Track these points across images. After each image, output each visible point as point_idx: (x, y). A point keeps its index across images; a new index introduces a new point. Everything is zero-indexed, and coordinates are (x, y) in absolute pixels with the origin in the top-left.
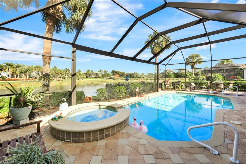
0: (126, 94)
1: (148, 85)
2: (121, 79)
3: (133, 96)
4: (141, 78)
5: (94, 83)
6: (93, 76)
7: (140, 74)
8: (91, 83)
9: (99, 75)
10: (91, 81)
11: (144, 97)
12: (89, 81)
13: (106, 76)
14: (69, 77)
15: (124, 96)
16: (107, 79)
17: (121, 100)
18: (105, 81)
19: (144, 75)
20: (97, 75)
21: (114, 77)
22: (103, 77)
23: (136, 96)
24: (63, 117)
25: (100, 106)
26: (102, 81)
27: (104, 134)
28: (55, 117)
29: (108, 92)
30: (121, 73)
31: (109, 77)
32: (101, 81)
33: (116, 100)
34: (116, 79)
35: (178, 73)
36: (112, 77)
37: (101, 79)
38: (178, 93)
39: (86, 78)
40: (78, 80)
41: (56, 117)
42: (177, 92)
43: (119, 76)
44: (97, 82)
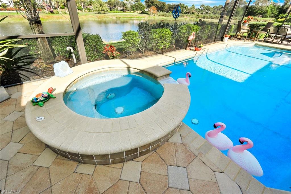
0: (170, 43)
1: (210, 27)
2: (159, 14)
3: (181, 48)
4: (189, 14)
5: (120, 19)
6: (119, 8)
7: (189, 7)
8: (117, 19)
9: (127, 6)
10: (117, 17)
11: (201, 51)
12: (114, 16)
13: (137, 8)
14: (87, 8)
15: (168, 46)
16: (139, 14)
17: (163, 54)
18: (137, 17)
19: (195, 9)
20: (125, 7)
21: (149, 11)
22: (133, 10)
23: (187, 48)
24: (55, 98)
25: (129, 68)
26: (132, 17)
27: (137, 152)
28: (37, 99)
29: (141, 38)
30: (160, 4)
31: (141, 10)
32: (130, 16)
33: (153, 53)
34: (151, 14)
35: (253, 7)
36: (146, 10)
37: (130, 13)
39: (109, 10)
40: (98, 13)
41: (39, 100)
42: (255, 44)
43: (156, 9)
44: (124, 18)
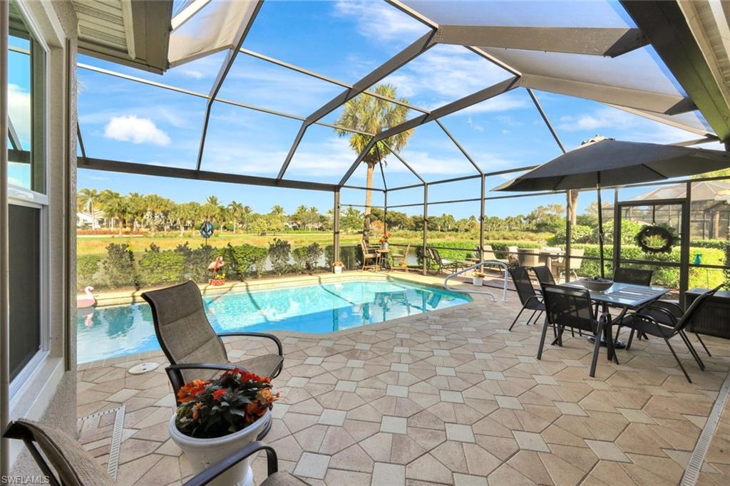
4: (457, 233)
7: (457, 221)
30: (394, 216)
38: (392, 279)
42: (388, 278)
